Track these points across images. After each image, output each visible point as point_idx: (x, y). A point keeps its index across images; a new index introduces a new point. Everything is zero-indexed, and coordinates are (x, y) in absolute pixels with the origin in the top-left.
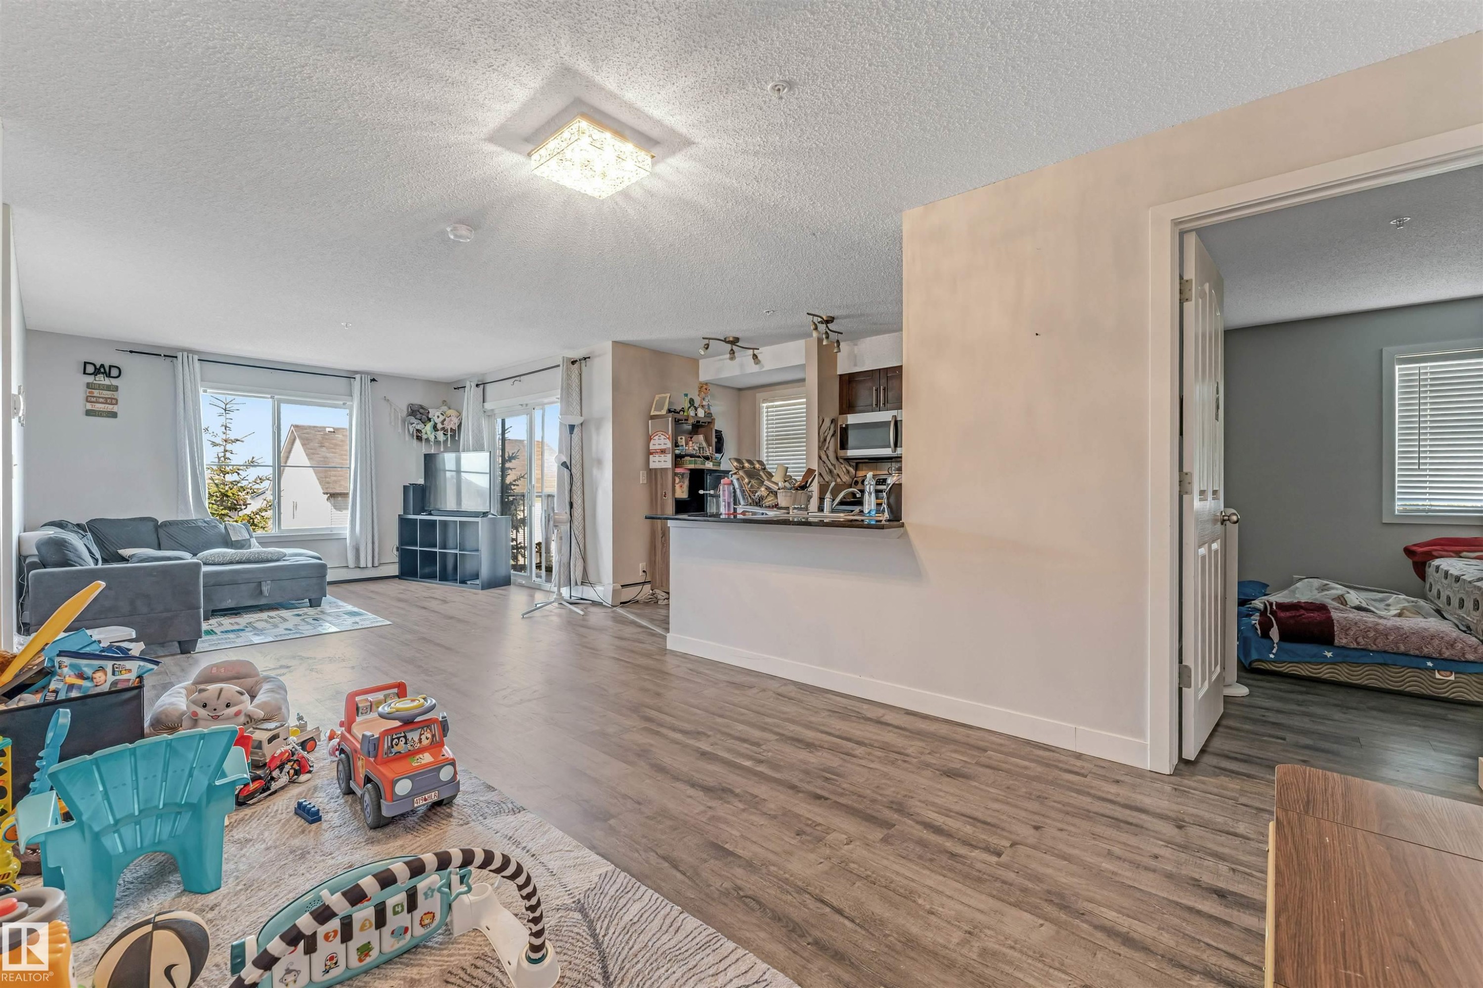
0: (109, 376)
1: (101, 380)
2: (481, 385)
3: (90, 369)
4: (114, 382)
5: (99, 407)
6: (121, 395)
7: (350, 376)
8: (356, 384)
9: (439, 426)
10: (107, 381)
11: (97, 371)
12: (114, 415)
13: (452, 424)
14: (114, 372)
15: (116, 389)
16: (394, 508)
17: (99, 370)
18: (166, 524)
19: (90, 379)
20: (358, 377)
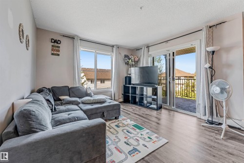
0: (58, 43)
1: (56, 44)
2: (148, 47)
3: (53, 41)
4: (59, 45)
5: (55, 52)
6: (61, 49)
7: (113, 46)
8: (115, 49)
9: (133, 60)
10: (57, 45)
11: (55, 42)
12: (58, 55)
13: (137, 59)
14: (59, 42)
15: (59, 47)
16: (123, 83)
17: (55, 41)
18: (71, 88)
19: (53, 44)
20: (115, 46)
